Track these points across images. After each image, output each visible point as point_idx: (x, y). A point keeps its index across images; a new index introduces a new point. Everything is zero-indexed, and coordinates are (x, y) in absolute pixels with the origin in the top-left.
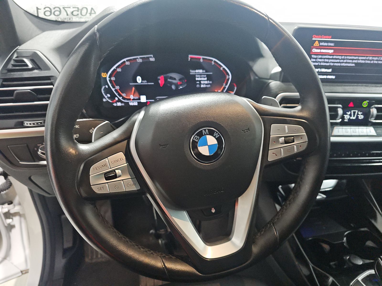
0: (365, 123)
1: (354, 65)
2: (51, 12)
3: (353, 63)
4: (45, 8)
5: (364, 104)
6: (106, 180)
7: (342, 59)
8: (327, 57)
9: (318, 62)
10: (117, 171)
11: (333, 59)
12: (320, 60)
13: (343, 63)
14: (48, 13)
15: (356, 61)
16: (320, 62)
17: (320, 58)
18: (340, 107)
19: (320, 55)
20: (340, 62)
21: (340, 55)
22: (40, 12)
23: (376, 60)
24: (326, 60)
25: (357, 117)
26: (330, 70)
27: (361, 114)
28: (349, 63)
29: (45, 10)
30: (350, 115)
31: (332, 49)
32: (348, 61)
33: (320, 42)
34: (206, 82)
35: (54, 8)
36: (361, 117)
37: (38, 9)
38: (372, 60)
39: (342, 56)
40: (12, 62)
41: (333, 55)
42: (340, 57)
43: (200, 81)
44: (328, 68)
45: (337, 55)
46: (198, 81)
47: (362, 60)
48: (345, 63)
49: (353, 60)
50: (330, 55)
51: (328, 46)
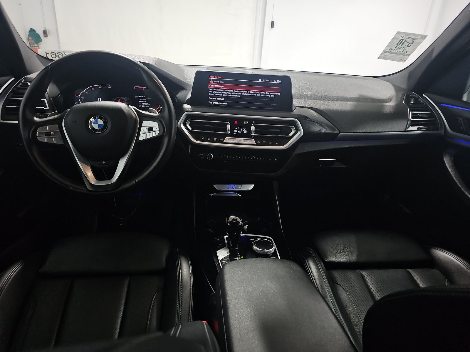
0: (248, 136)
1: (239, 96)
2: (56, 55)
3: (238, 95)
4: (51, 53)
5: (245, 123)
6: (45, 136)
7: (230, 92)
8: (220, 90)
9: (214, 93)
10: (52, 133)
11: (224, 91)
12: (215, 92)
13: (231, 94)
14: (54, 56)
15: (241, 94)
16: (216, 93)
17: (215, 91)
18: (229, 124)
19: (215, 89)
20: (229, 94)
21: (229, 90)
22: (48, 56)
23: (255, 94)
24: (219, 92)
25: (243, 131)
26: (223, 99)
27: (245, 130)
28: (236, 95)
29: (51, 54)
30: (238, 130)
31: (222, 85)
32: (235, 93)
33: (213, 80)
34: (146, 104)
35: (58, 53)
36: (245, 132)
37: (46, 53)
38: (252, 93)
39: (230, 90)
40: (21, 84)
41: (224, 89)
42: (229, 91)
43: (142, 103)
44: (222, 98)
45: (227, 90)
46: (140, 103)
47: (245, 93)
48: (233, 95)
49: (238, 93)
50: (222, 89)
51: (219, 83)
